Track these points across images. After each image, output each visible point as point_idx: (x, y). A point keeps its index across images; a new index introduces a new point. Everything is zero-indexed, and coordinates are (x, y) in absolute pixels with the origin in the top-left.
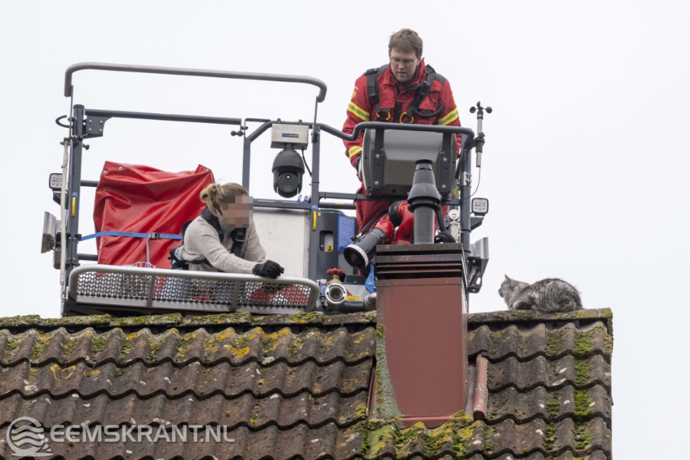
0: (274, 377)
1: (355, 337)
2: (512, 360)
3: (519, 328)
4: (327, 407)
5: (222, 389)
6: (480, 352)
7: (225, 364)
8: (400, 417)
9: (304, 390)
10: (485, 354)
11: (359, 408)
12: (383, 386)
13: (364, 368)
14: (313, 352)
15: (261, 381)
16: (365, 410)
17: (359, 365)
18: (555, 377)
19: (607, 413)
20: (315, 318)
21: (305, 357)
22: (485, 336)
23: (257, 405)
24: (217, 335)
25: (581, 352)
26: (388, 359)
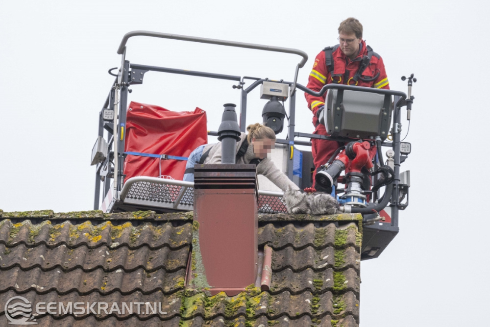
0: (119, 257)
1: (177, 229)
2: (290, 249)
3: (295, 226)
4: (157, 280)
5: (82, 265)
6: (267, 243)
7: (84, 247)
8: (208, 288)
9: (140, 267)
10: (270, 244)
11: (179, 281)
12: (196, 265)
13: (184, 252)
14: (148, 240)
15: (110, 260)
16: (184, 282)
17: (180, 250)
18: (320, 262)
19: (357, 288)
20: (149, 215)
21: (141, 243)
22: (271, 231)
23: (106, 277)
24: (79, 226)
25: (339, 245)
26: (200, 246)
